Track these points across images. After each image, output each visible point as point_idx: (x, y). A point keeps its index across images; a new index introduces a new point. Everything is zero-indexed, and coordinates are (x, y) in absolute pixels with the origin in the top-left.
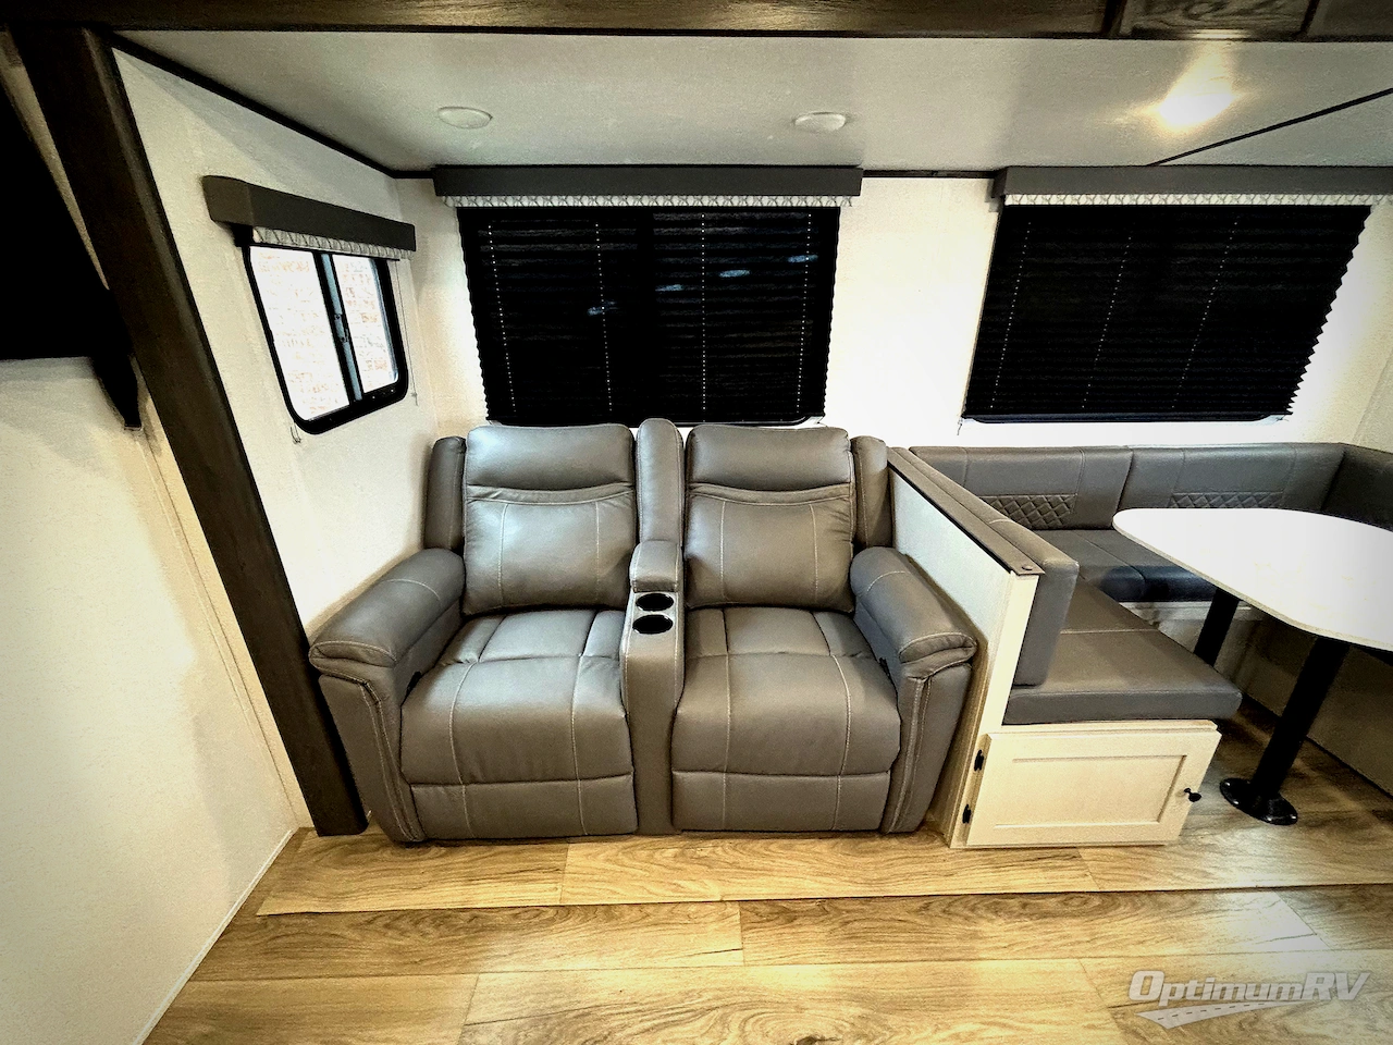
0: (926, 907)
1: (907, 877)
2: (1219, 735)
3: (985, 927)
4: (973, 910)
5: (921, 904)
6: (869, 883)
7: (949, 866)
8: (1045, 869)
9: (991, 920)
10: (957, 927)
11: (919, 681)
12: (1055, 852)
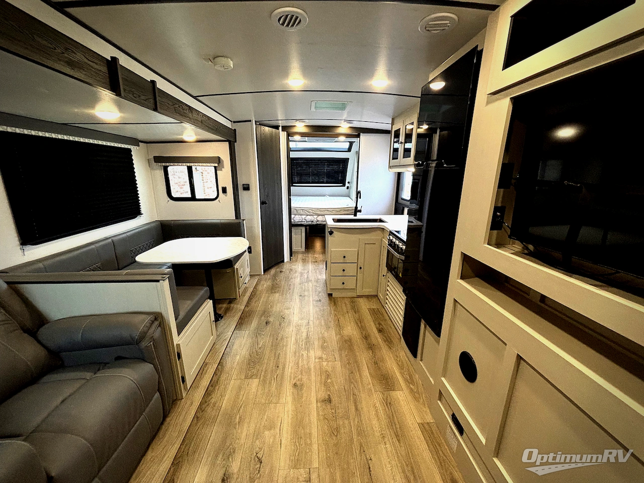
0: (197, 418)
1: (184, 420)
2: (211, 301)
3: (213, 401)
4: (206, 402)
5: (195, 419)
6: (178, 437)
7: (189, 403)
8: (205, 374)
9: (212, 398)
10: (209, 410)
11: (151, 343)
12: (202, 368)
